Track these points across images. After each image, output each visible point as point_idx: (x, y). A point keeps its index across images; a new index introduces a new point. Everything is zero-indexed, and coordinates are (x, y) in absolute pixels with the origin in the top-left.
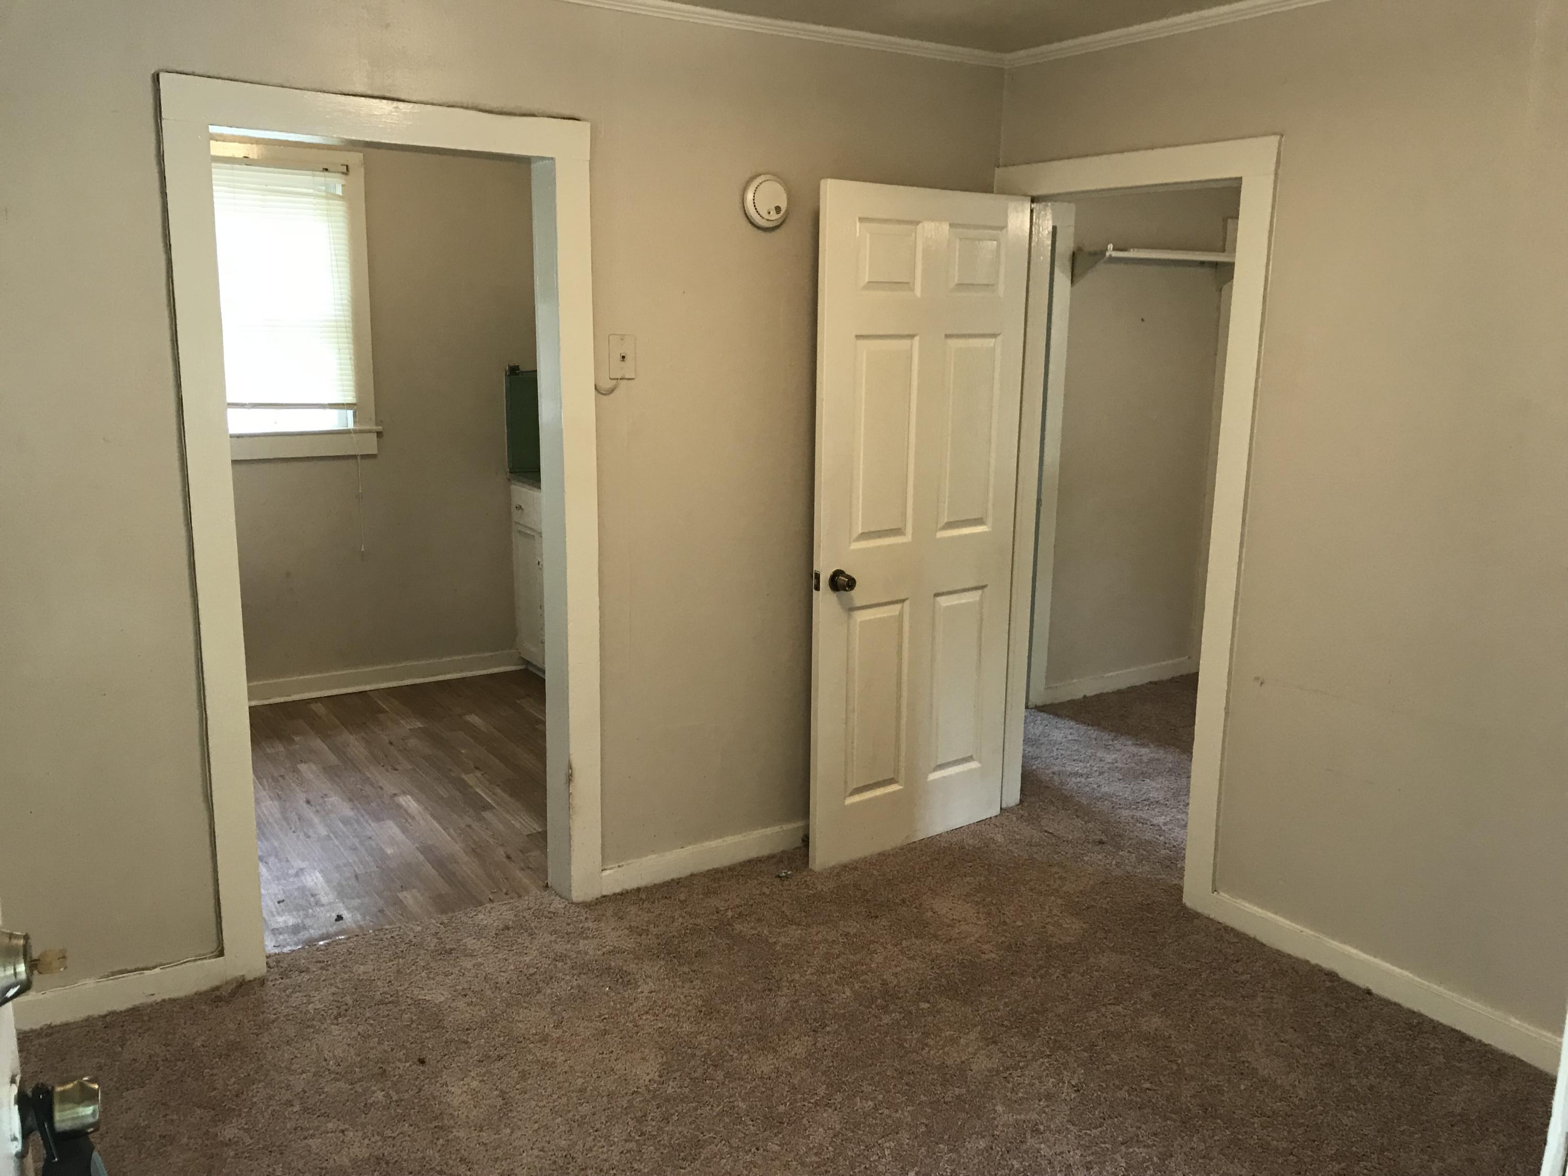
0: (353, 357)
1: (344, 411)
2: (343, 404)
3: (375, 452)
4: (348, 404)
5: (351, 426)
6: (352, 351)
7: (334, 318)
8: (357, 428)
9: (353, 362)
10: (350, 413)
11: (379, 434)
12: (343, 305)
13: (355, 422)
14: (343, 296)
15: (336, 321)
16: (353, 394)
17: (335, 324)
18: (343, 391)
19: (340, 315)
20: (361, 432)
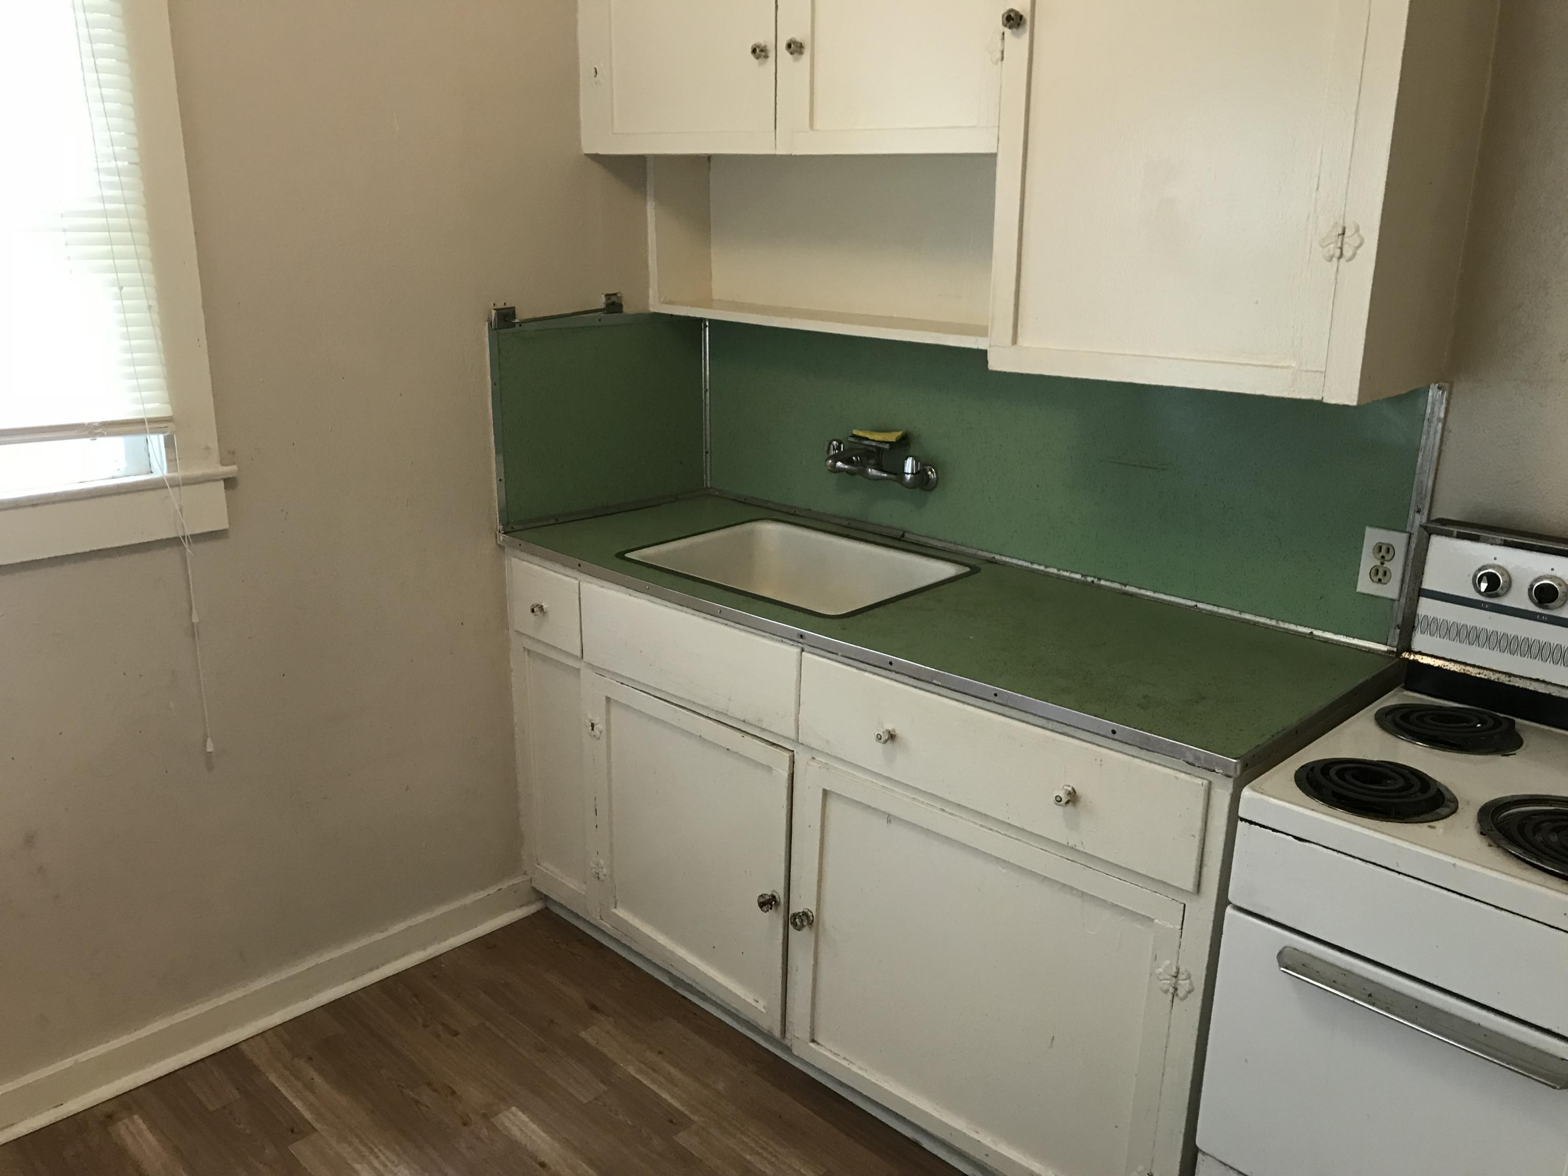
0: (153, 303)
1: (141, 439)
2: (141, 422)
3: (225, 526)
4: (152, 421)
5: (160, 470)
6: (151, 291)
7: (99, 206)
8: (179, 474)
9: (156, 316)
10: (157, 442)
11: (230, 483)
12: (119, 173)
13: (171, 461)
14: (118, 149)
15: (105, 214)
16: (164, 394)
17: (102, 221)
18: (139, 389)
19: (114, 200)
20: (190, 482)
